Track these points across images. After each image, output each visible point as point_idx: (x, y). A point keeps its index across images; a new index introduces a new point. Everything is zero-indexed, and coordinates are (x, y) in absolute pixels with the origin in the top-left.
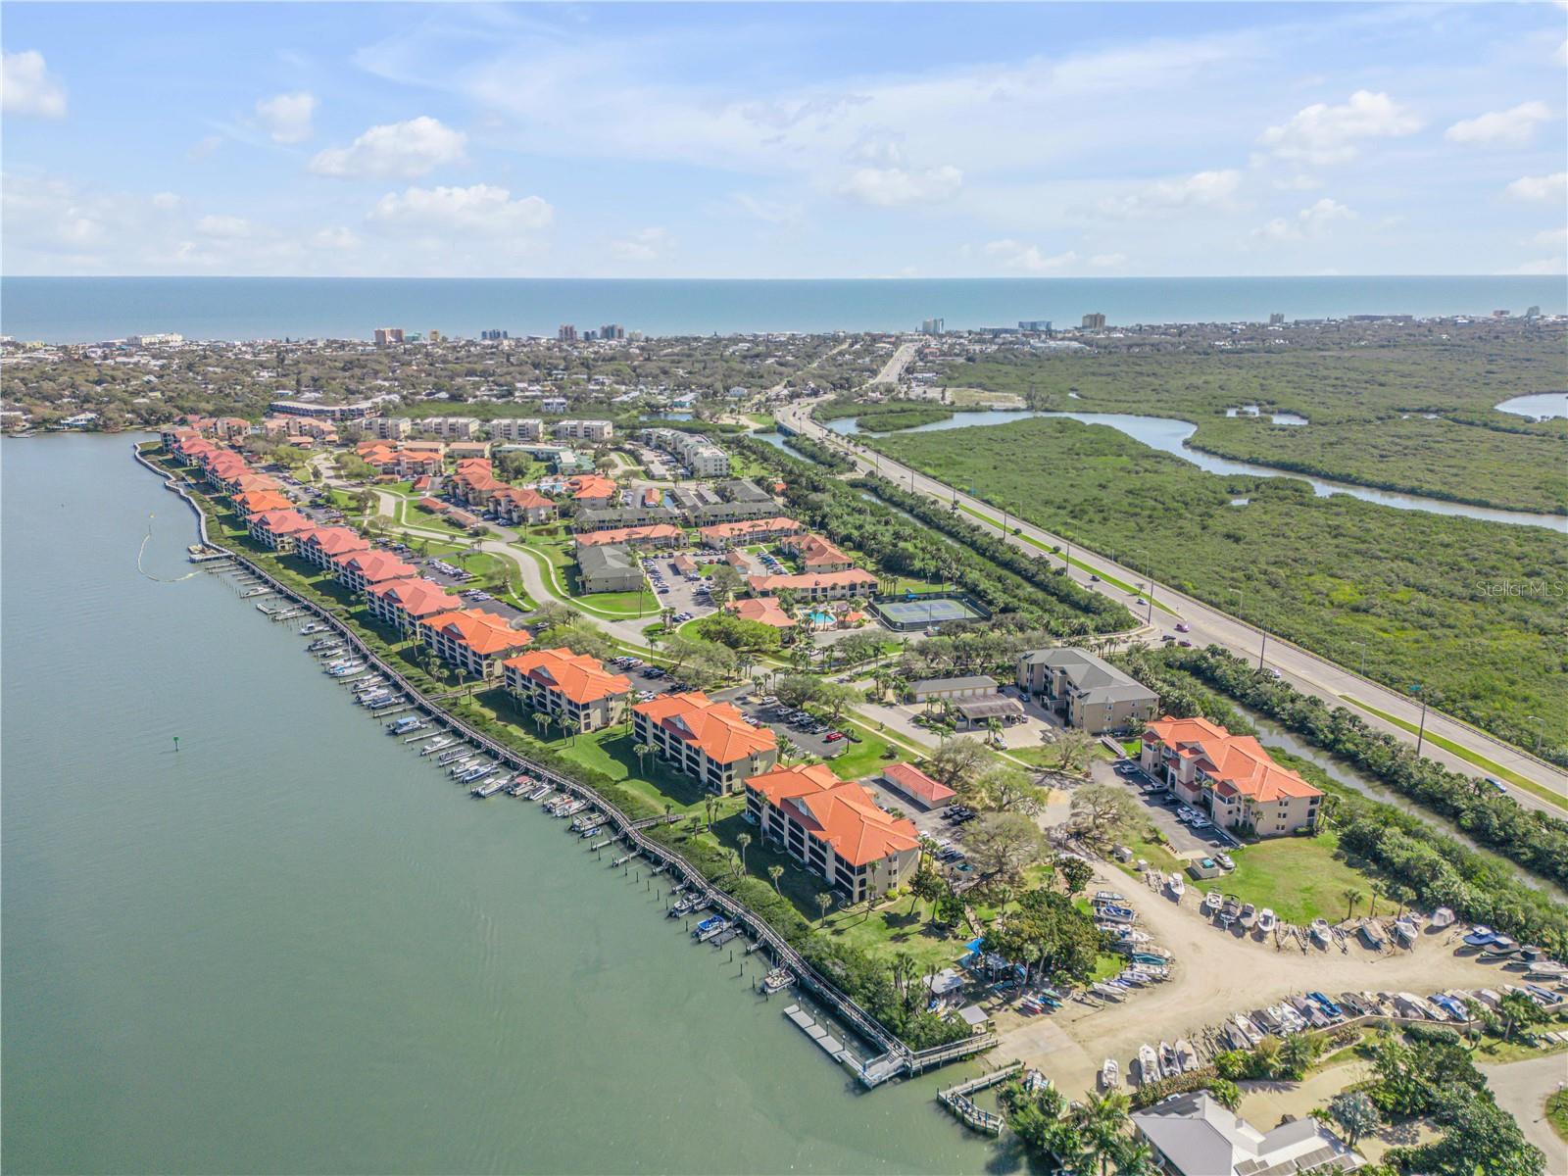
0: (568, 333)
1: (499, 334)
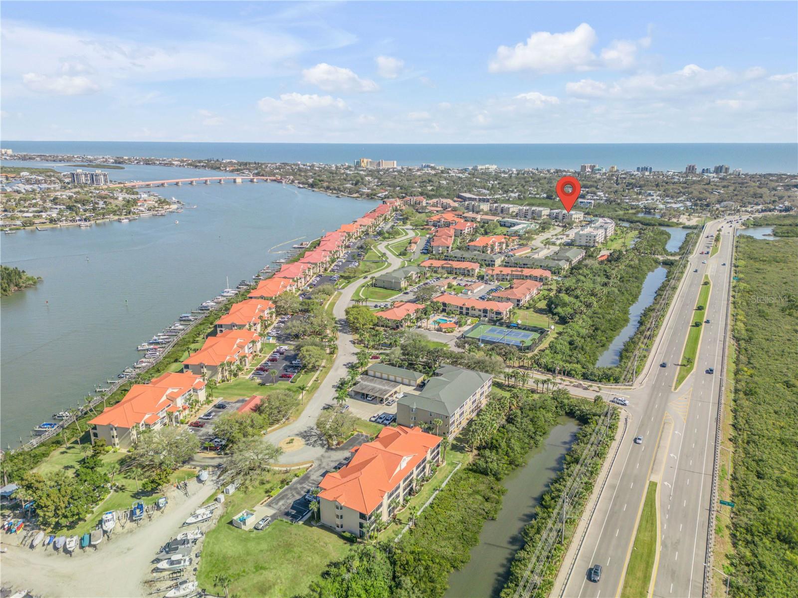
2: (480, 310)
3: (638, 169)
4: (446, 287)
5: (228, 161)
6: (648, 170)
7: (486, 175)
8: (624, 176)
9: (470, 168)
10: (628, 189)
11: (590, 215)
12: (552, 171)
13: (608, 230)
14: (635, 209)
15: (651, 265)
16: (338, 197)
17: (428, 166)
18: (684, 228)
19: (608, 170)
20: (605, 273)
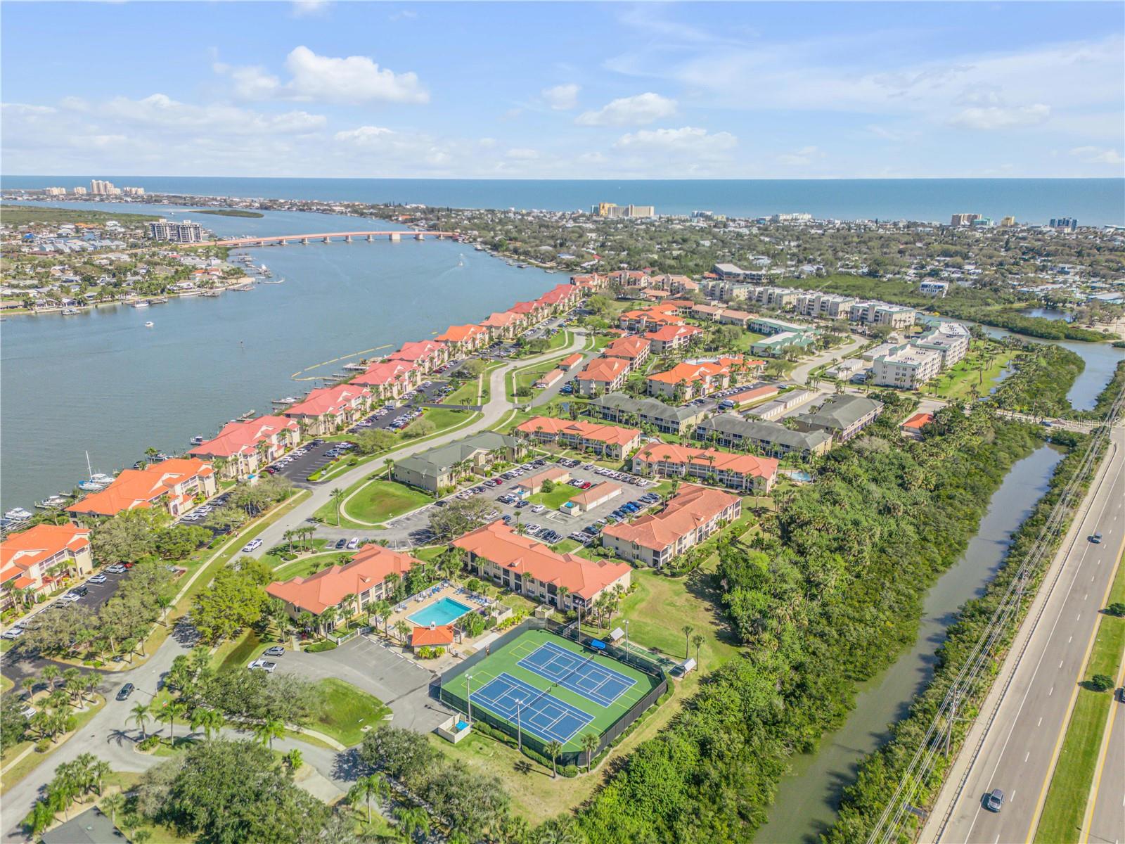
2: (542, 584)
3: (1052, 222)
4: (537, 490)
5: (414, 205)
6: (1070, 224)
7: (788, 231)
8: (1025, 234)
9: (768, 218)
10: (1025, 260)
11: (935, 311)
12: (901, 225)
13: (948, 353)
14: (1027, 300)
15: (1023, 446)
16: (520, 267)
17: (702, 215)
18: (1116, 345)
19: (999, 224)
20: (900, 472)
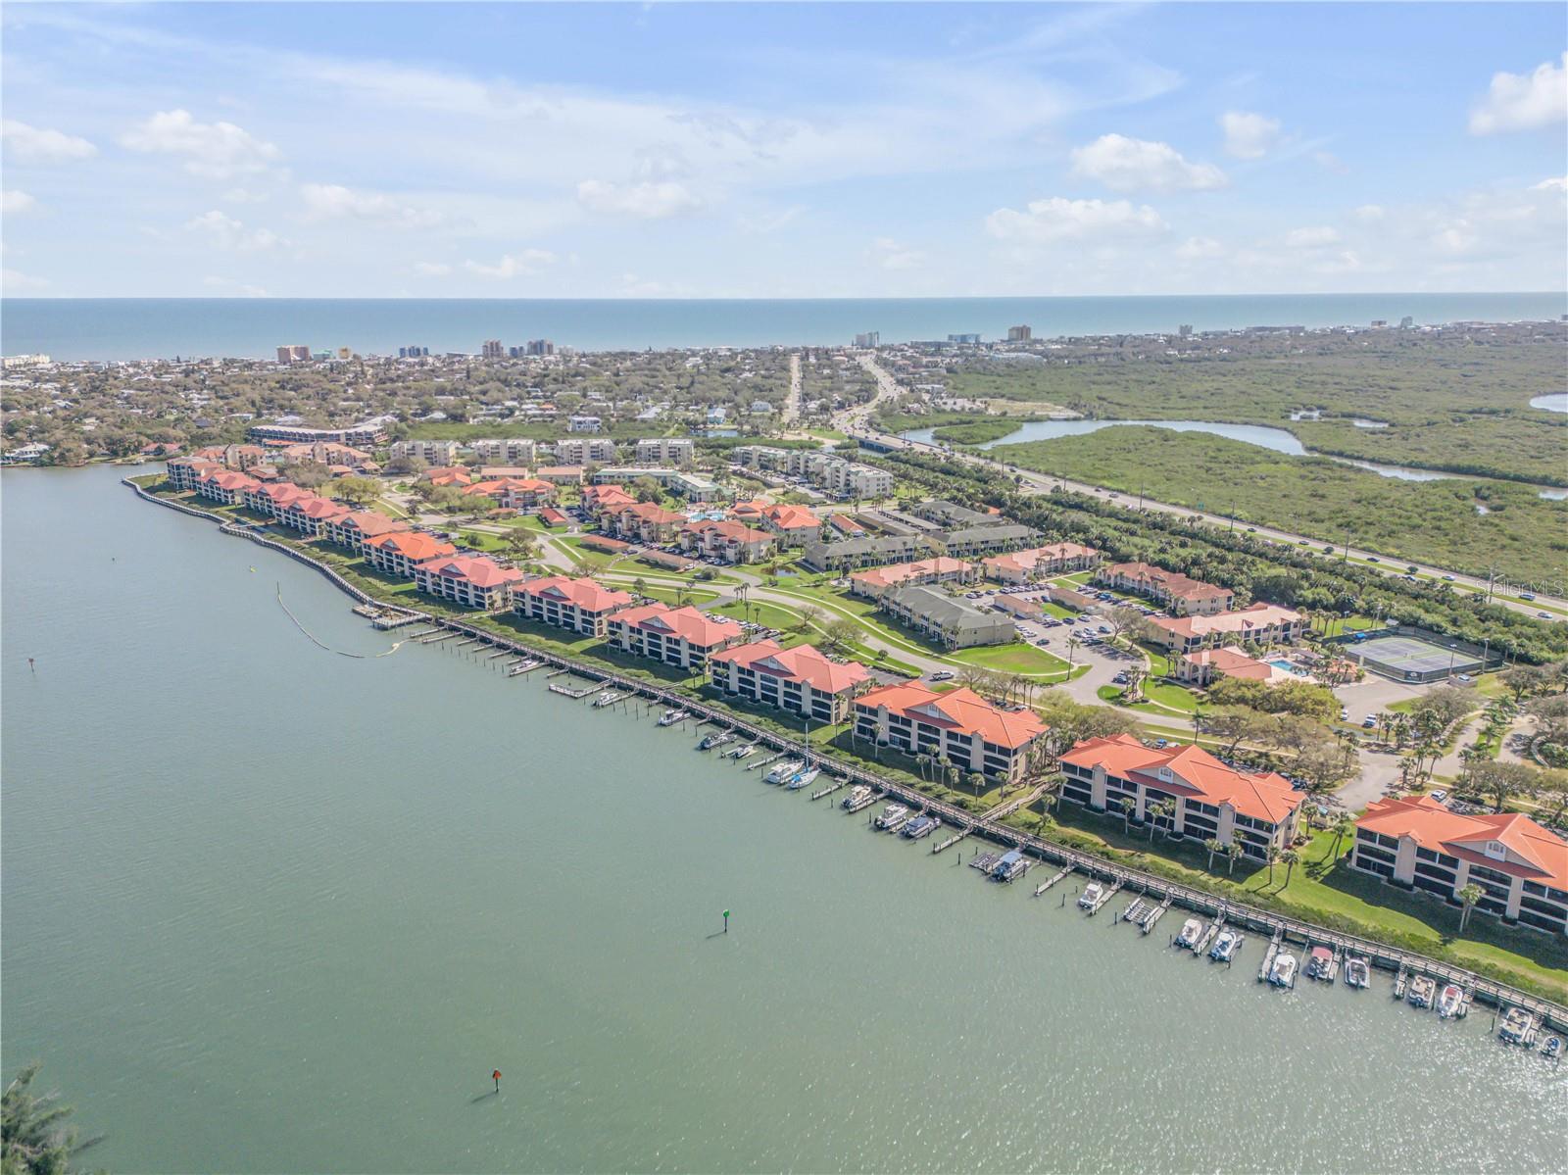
0: (493, 349)
1: (418, 350)
